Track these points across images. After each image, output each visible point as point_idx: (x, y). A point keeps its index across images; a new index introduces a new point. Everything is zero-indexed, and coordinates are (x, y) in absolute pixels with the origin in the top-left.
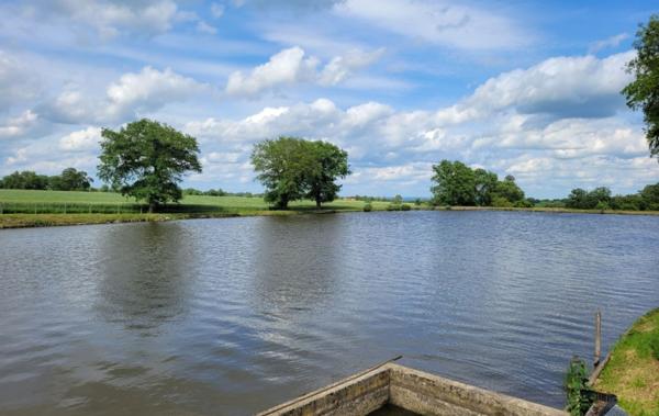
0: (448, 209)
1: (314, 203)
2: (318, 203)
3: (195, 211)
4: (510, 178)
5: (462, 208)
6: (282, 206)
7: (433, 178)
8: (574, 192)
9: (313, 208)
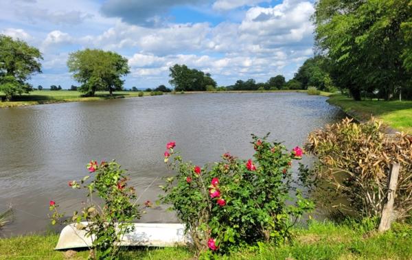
0: (182, 93)
1: (108, 93)
2: (111, 92)
3: (41, 100)
4: (208, 74)
5: (190, 92)
6: (91, 95)
7: (170, 75)
8: (238, 82)
9: (108, 95)
